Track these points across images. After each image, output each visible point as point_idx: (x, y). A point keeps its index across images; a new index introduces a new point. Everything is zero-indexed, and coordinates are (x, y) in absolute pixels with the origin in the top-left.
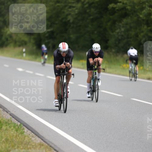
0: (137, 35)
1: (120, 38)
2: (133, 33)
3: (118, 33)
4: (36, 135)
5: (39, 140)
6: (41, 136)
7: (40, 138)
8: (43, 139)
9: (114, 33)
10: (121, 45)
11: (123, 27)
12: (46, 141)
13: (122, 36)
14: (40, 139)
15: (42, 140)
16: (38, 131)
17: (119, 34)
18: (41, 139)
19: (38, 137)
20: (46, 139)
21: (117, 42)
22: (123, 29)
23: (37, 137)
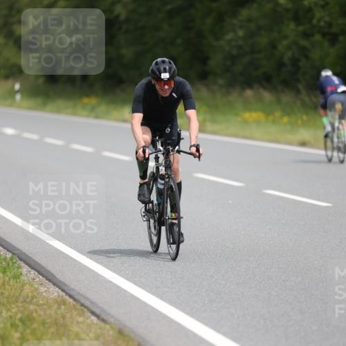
0: (273, 46)
1: (235, 52)
2: (263, 40)
3: (230, 41)
4: (50, 281)
5: (55, 292)
6: (61, 282)
7: (57, 286)
8: (65, 288)
9: (222, 43)
10: (238, 68)
11: (241, 27)
12: (72, 293)
13: (240, 47)
14: (57, 289)
15: (63, 291)
16: (53, 271)
17: (234, 43)
18: (60, 288)
19: (54, 284)
20: (73, 290)
21: (229, 63)
22: (241, 33)
23: (51, 284)
